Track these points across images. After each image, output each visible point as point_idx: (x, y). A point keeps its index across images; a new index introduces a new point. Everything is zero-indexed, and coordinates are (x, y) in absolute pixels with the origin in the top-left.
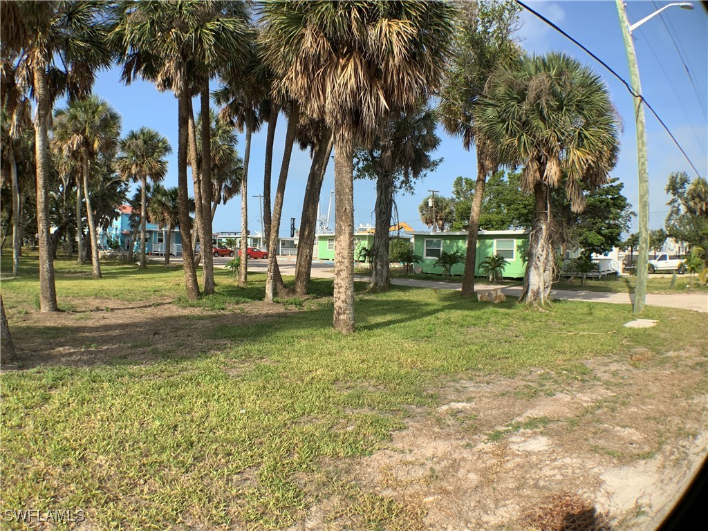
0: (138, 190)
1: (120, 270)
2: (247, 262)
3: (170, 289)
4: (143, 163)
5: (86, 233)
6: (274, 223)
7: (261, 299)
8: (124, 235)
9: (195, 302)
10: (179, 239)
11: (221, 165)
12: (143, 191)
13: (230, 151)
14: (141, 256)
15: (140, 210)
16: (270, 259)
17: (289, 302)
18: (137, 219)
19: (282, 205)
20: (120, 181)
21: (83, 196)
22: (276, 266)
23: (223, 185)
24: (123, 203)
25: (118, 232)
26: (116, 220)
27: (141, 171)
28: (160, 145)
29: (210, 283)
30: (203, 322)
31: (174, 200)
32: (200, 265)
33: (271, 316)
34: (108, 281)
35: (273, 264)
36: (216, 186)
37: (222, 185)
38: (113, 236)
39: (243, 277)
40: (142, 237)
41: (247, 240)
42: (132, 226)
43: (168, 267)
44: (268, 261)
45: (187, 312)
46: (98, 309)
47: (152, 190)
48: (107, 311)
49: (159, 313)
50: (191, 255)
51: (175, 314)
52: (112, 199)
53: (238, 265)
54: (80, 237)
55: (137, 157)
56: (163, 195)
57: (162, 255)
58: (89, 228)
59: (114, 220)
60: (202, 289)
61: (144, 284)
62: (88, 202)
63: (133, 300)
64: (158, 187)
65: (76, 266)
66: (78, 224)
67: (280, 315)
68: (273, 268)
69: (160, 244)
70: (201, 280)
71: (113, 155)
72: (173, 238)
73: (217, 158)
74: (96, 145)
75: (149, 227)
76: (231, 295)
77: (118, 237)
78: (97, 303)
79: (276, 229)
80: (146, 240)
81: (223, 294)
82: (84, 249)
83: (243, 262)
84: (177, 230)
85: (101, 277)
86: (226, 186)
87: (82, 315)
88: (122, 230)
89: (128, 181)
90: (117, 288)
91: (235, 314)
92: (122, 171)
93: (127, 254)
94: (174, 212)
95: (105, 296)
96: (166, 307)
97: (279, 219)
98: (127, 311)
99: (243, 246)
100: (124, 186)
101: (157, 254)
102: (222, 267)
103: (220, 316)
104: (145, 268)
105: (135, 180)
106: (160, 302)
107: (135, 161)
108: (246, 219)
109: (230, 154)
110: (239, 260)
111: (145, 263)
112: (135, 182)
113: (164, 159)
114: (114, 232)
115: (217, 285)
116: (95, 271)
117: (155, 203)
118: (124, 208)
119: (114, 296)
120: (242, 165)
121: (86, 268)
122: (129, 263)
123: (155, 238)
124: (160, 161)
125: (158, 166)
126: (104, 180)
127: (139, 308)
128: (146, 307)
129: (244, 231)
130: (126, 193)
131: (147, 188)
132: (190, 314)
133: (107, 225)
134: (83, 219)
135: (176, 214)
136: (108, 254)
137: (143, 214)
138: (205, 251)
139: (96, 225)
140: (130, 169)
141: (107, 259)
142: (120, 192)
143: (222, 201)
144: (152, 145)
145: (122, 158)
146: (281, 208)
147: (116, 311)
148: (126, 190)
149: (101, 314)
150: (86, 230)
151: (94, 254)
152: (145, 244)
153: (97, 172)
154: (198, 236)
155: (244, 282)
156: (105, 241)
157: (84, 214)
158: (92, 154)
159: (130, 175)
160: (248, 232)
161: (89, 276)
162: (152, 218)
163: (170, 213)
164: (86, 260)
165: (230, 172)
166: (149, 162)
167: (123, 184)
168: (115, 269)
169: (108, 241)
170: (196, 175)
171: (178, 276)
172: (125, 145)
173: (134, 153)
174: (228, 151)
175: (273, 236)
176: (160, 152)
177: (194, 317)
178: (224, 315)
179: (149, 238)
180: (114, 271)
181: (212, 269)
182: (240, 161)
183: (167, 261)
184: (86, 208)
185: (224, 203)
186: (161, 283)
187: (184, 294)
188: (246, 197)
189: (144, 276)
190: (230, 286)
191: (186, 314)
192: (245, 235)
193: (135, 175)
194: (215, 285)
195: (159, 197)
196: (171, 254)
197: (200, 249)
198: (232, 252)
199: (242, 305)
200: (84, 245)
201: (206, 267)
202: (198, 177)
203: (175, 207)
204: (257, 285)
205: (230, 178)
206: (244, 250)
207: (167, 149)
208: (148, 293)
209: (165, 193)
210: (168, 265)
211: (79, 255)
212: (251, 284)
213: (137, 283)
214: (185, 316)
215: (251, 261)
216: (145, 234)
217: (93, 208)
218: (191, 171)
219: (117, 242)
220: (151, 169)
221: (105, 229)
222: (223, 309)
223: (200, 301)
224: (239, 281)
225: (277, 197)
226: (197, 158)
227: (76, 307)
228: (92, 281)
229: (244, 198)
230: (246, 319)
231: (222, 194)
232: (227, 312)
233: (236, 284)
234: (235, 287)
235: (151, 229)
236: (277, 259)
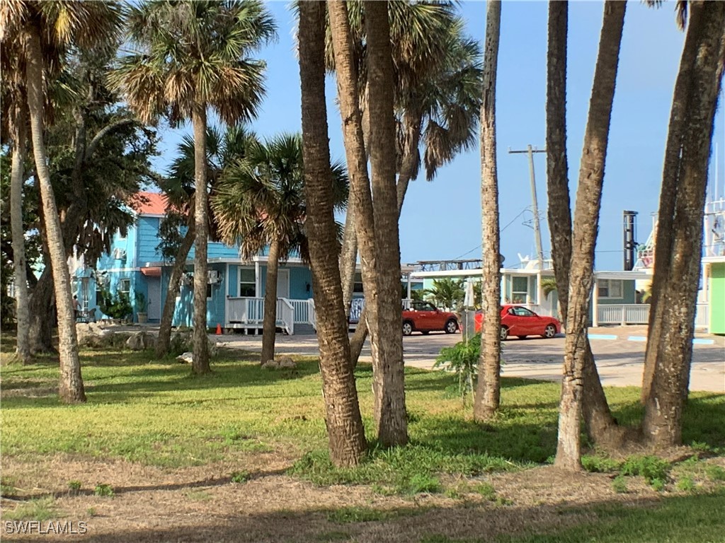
0: (183, 147)
1: (134, 379)
2: (499, 350)
3: (281, 430)
4: (196, 70)
5: (38, 275)
6: (579, 229)
7: (542, 460)
8: (145, 279)
9: (353, 469)
10: (304, 285)
11: (417, 64)
12: (199, 150)
13: (442, 20)
14: (195, 338)
15: (191, 206)
16: (571, 338)
17: (630, 466)
18: (181, 230)
19: (602, 174)
20: (132, 124)
21: (28, 168)
22: (589, 360)
23: (426, 124)
24: (142, 185)
25: (128, 269)
26: (124, 234)
27: (191, 92)
28: (242, 16)
29: (394, 411)
30: (375, 527)
31: (285, 172)
32: (361, 359)
33: (577, 510)
34: (103, 408)
35: (580, 353)
36: (405, 128)
37: (420, 122)
38: (113, 281)
39: (488, 394)
40: (197, 282)
41: (498, 285)
42: (168, 252)
43: (271, 369)
44: (562, 345)
45: (330, 498)
46: (76, 490)
47: (222, 147)
48: (103, 494)
49: (251, 500)
50: (342, 325)
51: (296, 505)
52: (112, 177)
53: (473, 359)
54: (22, 285)
55: (179, 54)
56: (255, 162)
57: (251, 332)
58: (47, 260)
59: (118, 235)
60: (372, 432)
61: (205, 416)
62: (45, 184)
63: (176, 464)
64: (240, 136)
65: (11, 368)
66: (16, 251)
67: (602, 509)
68: (578, 366)
69: (247, 300)
70: (370, 405)
71: (110, 52)
72: (284, 285)
73: (406, 45)
74: (63, 25)
75: (220, 252)
76: (455, 450)
77: (127, 284)
78: (72, 472)
79: (586, 246)
80: (208, 290)
81: (432, 447)
82: (31, 320)
83: (489, 349)
84: (294, 259)
85: (84, 399)
86: (433, 124)
87: (32, 506)
88: (139, 263)
89: (155, 124)
90: (130, 430)
91: (467, 505)
92: (139, 96)
93: (155, 331)
94: (288, 208)
95: (97, 452)
96: (270, 482)
97: (597, 217)
98: (158, 495)
99: (488, 303)
100: (143, 139)
101: (240, 331)
102: (427, 364)
103: (425, 510)
104: (207, 369)
105: (175, 119)
106: (253, 468)
107: (172, 65)
108: (497, 221)
109: (441, 31)
110: (477, 342)
111: (205, 356)
112: (173, 126)
113: (253, 55)
114: (116, 269)
115: (413, 420)
116: (68, 382)
117: (232, 183)
118: (145, 200)
119: (122, 452)
120: (480, 61)
121: (40, 373)
122: (159, 358)
123: (232, 284)
124: (243, 64)
125: (239, 79)
126: (88, 125)
127: (192, 485)
128: (212, 482)
129: (492, 257)
130: (150, 158)
131: (210, 142)
132: (339, 504)
133: (96, 249)
134: (28, 235)
135: (293, 212)
136: (101, 333)
137: (199, 216)
138: (380, 320)
139: (67, 252)
140: (161, 90)
141: (96, 348)
142: (132, 156)
143: (423, 171)
144: (220, 19)
145: (135, 60)
146: (600, 183)
147: (128, 494)
148: (150, 149)
149: (87, 504)
150: (38, 267)
151: (64, 332)
152: (205, 302)
153: (66, 100)
154: (357, 276)
155: (492, 410)
156: (91, 297)
157: (33, 217)
158: (51, 51)
159: (160, 109)
160: (499, 260)
161: (47, 396)
162: (225, 225)
163: (276, 211)
164: (40, 351)
165: (442, 83)
166: (213, 67)
167: (139, 133)
168: (123, 375)
169: (100, 297)
170: (350, 99)
171: (302, 394)
172: (145, 21)
173: (171, 43)
174: (437, 22)
175: (577, 270)
176: (244, 36)
177: (349, 513)
178: (438, 509)
179: (217, 286)
180: (117, 381)
181: (401, 373)
182: (471, 48)
183: (269, 349)
184: (41, 203)
185: (430, 175)
186: (252, 416)
187: (320, 445)
188: (494, 156)
189: (204, 393)
190: (452, 422)
191: (328, 504)
192: (494, 269)
193: (176, 108)
194: (408, 418)
195: (244, 165)
196: (279, 330)
198: (453, 319)
199: (487, 479)
200: (32, 308)
201: (385, 366)
202: (356, 103)
203: (289, 193)
204: (531, 418)
205: (444, 102)
206: (490, 314)
207: (262, 27)
208: (217, 445)
209: (260, 156)
210: (270, 363)
211: (20, 337)
212: (512, 416)
213: (186, 415)
214: (324, 510)
215: (512, 345)
216: (206, 273)
217: (60, 200)
218: (336, 84)
219: (125, 300)
220: (218, 87)
221: (91, 261)
222: (433, 490)
223: (368, 468)
224: (476, 407)
225: (588, 152)
226: (350, 49)
227: (13, 484)
228: (59, 410)
229: (488, 159)
230: (503, 521)
231: (422, 149)
232: (446, 500)
233: (468, 415)
234: (465, 425)
235: (221, 260)
236: (590, 337)
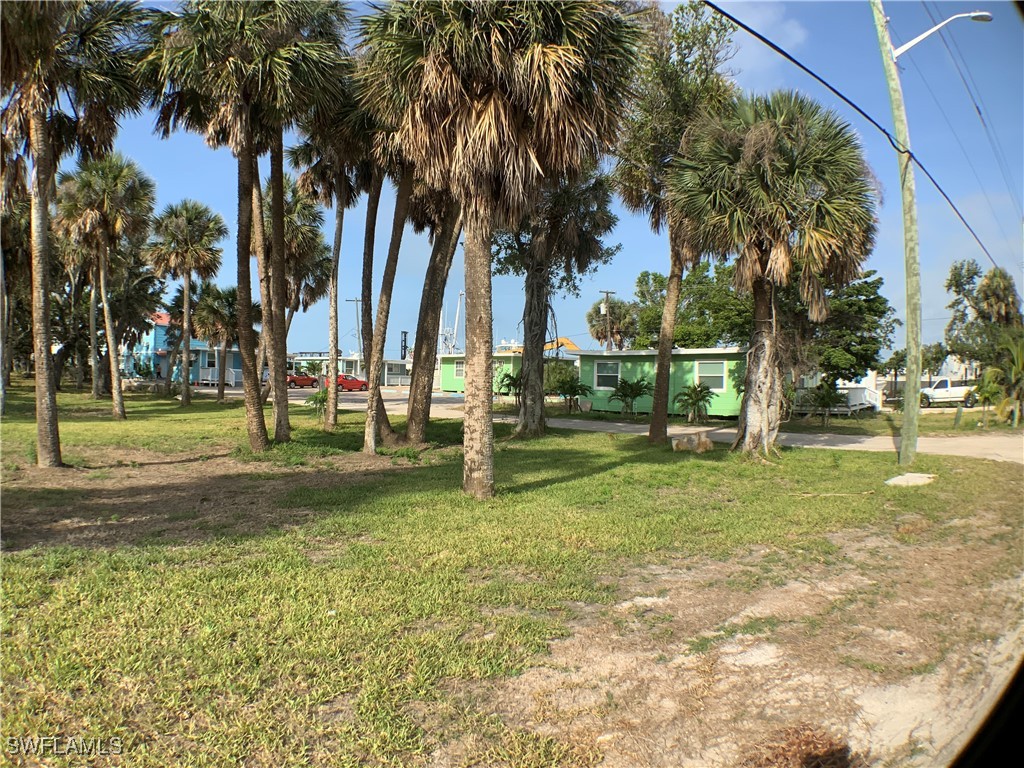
0: (179, 291)
1: (152, 408)
2: (337, 396)
3: (226, 434)
4: (186, 251)
5: (103, 354)
6: (376, 339)
7: (357, 449)
8: (158, 357)
9: (262, 454)
10: (238, 361)
11: (300, 254)
12: (186, 292)
13: (313, 234)
14: (183, 387)
15: (182, 321)
16: (371, 391)
17: (399, 453)
18: (177, 332)
19: (388, 312)
20: (153, 277)
21: (99, 300)
22: (380, 401)
23: (303, 284)
24: (158, 309)
25: (150, 352)
26: (148, 334)
27: (183, 263)
28: (211, 225)
29: (283, 426)
30: (273, 482)
31: (230, 305)
32: (268, 399)
33: (373, 473)
34: (135, 423)
35: (375, 398)
36: (293, 286)
37: (300, 284)
38: (142, 358)
39: (331, 417)
40: (184, 359)
41: (337, 364)
42: (170, 344)
43: (222, 403)
44: (367, 394)
45: (250, 468)
46: (120, 464)
47: (199, 291)
48: (134, 466)
49: (210, 470)
50: (257, 385)
51: (232, 472)
52: (141, 302)
53: (324, 400)
54: (95, 358)
55: (178, 242)
56: (215, 299)
57: (213, 385)
58: (107, 347)
59: (144, 334)
60: (272, 436)
61: (187, 427)
62: (106, 308)
63: (171, 451)
64: (208, 286)
65: (89, 401)
66: (92, 341)
67: (385, 473)
68: (375, 404)
69: (211, 369)
70: (271, 422)
71: (144, 240)
72: (229, 361)
73: (294, 245)
74: (119, 225)
75: (195, 344)
76: (314, 444)
77: (149, 359)
78: (118, 455)
79: (379, 347)
80: (190, 363)
81: (302, 443)
82: (99, 377)
83: (332, 395)
84: (235, 349)
85: (125, 418)
86: (307, 285)
87: (97, 472)
88: (155, 348)
89: (164, 278)
90: (148, 434)
91: (319, 472)
92: (156, 263)
93: (162, 384)
94: (232, 323)
95: (131, 445)
96: (219, 461)
97: (385, 333)
98: (162, 467)
99: (332, 373)
100: (159, 285)
101: (207, 385)
102: (302, 403)
103: (298, 474)
104: (189, 403)
105: (175, 276)
106: (211, 454)
107: (174, 248)
108: (336, 334)
109: (312, 239)
110: (326, 392)
111: (188, 397)
112: (174, 279)
113: (216, 245)
114: (144, 352)
115: (293, 430)
116: (117, 409)
117: (203, 309)
118: (159, 317)
119: (144, 445)
120: (331, 255)
121: (103, 404)
122: (165, 398)
123: (203, 361)
124: (211, 249)
125: (208, 257)
126: (130, 277)
127: (179, 462)
128: (190, 460)
129: (334, 351)
130: (162, 295)
131: (193, 288)
132: (254, 471)
133: (133, 342)
134: (99, 333)
135: (235, 325)
136: (136, 384)
137: (185, 325)
138: (276, 380)
139: (117, 342)
140: (168, 260)
141: (133, 392)
142: (152, 294)
143: (301, 308)
144: (200, 226)
145: (155, 245)
146: (387, 317)
147: (146, 467)
148: (162, 291)
149: (125, 471)
150: (104, 349)
151: (115, 384)
152: (188, 370)
153: (119, 264)
154: (266, 358)
155: (333, 425)
156: (131, 366)
157: (100, 325)
158: (112, 238)
159: (167, 270)
160: (338, 352)
161: (107, 416)
162: (199, 331)
163: (226, 325)
164: (103, 393)
165: (312, 265)
166: (195, 250)
167: (157, 282)
168: (146, 406)
169: (135, 365)
170: (263, 270)
171: (238, 417)
172: (161, 225)
173: (174, 237)
174: (310, 235)
175: (375, 359)
176: (212, 235)
177: (259, 476)
178: (305, 473)
179: (195, 361)
180: (143, 409)
181: (287, 406)
182: (327, 249)
183: (221, 394)
184: (103, 316)
185: (305, 310)
186: (211, 427)
187: (245, 442)
188: (336, 301)
189: (187, 416)
190: (312, 431)
191: (249, 472)
192: (335, 357)
193: (175, 269)
194: (290, 428)
195: (210, 301)
196: (227, 385)
197: (270, 376)
198: (315, 380)
199: (330, 459)
200: (100, 370)
201: (278, 403)
202: (266, 272)
203: (232, 316)
204: (353, 429)
205: (313, 274)
206: (332, 378)
207: (221, 232)
208: (193, 441)
209: (218, 296)
210: (222, 401)
211: (94, 386)
212: (343, 428)
213: (177, 427)
214: (247, 474)
215: (343, 394)
216: (188, 355)
217: (114, 316)
218: (256, 264)
219: (148, 367)
220: (197, 260)
221: (130, 347)
222: (302, 464)
223: (269, 453)
224: (325, 423)
225: (381, 302)
226: (265, 245)
227: (88, 461)
228: (112, 423)
229: (333, 303)
230: (337, 479)
231: (301, 297)
232: (309, 469)
233: (321, 427)
234: (320, 432)
235: (198, 348)
236: (382, 391)
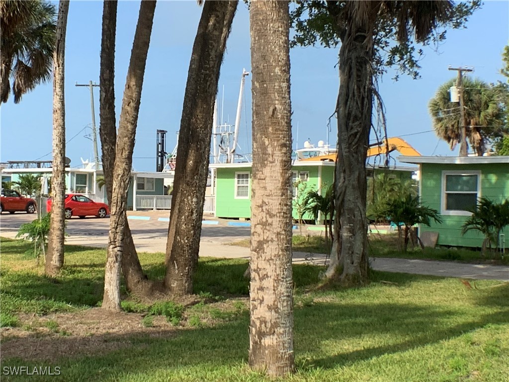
2: (64, 225)
6: (121, 141)
7: (93, 303)
11: (9, 19)
16: (113, 218)
17: (155, 309)
19: (138, 103)
22: (127, 233)
23: (15, 62)
33: (118, 339)
35: (120, 229)
37: (10, 61)
39: (56, 256)
41: (64, 179)
44: (108, 223)
53: (45, 231)
67: (136, 338)
68: (119, 237)
76: (31, 296)
79: (126, 153)
81: (13, 294)
83: (56, 225)
86: (20, 63)
91: (38, 335)
97: (134, 133)
99: (56, 194)
102: (11, 235)
103: (8, 339)
108: (63, 134)
110: (47, 220)
120: (54, 19)
129: (59, 160)
146: (137, 109)
155: (58, 268)
160: (65, 162)
165: (28, 34)
175: (119, 170)
178: (17, 338)
182: (49, 10)
185: (17, 99)
188: (62, 87)
190: (28, 276)
192: (60, 168)
198: (32, 203)
199: (54, 317)
204: (86, 274)
205: (28, 47)
206: (57, 200)
212: (73, 272)
215: (73, 222)
222: (14, 325)
224: (47, 266)
225: (129, 87)
229: (58, 90)
230: (64, 347)
231: (11, 80)
232: (23, 332)
233: (41, 272)
234: (39, 279)
236: (129, 218)
